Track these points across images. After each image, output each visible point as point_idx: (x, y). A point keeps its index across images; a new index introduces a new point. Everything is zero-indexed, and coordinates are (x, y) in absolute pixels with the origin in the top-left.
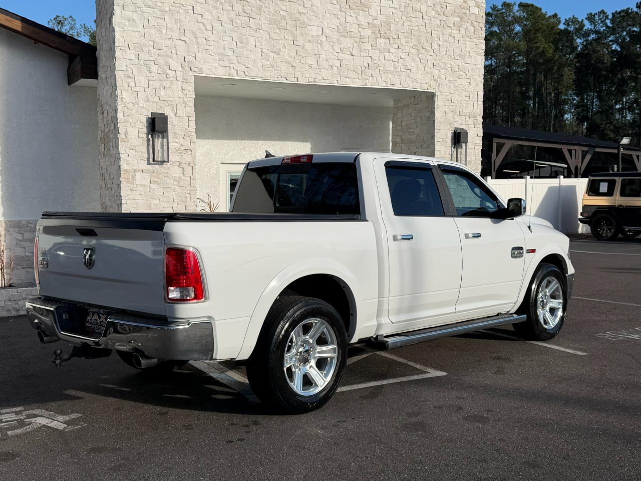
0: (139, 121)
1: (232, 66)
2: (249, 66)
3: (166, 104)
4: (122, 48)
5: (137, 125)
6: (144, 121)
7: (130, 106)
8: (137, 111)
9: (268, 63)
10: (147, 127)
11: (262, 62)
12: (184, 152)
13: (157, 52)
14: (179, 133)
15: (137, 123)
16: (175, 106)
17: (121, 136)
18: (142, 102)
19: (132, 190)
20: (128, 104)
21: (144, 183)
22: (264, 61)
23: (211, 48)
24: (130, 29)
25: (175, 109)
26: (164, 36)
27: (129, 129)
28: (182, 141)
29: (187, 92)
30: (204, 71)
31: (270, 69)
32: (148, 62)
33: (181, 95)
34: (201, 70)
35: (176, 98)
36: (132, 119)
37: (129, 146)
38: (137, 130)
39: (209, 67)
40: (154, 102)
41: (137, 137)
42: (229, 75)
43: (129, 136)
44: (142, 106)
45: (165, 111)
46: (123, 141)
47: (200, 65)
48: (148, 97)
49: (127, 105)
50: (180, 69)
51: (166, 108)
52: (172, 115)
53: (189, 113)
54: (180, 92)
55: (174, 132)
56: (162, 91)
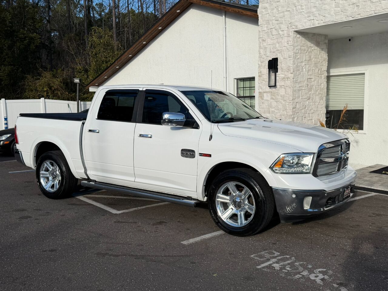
1: (314, 18)
2: (325, 15)
3: (279, 52)
4: (261, 25)
8: (267, 58)
9: (339, 9)
11: (334, 10)
12: (286, 79)
13: (276, 22)
14: (284, 68)
16: (283, 52)
19: (262, 103)
20: (263, 55)
21: (268, 99)
22: (336, 9)
23: (304, 10)
24: (265, 13)
25: (283, 54)
26: (280, 12)
27: (262, 69)
28: (286, 73)
29: (289, 42)
30: (298, 27)
31: (340, 13)
32: (271, 30)
33: (286, 44)
34: (297, 26)
35: (283, 48)
36: (264, 63)
37: (262, 79)
38: (266, 69)
39: (301, 23)
40: (274, 52)
41: (266, 74)
42: (313, 25)
43: (262, 74)
44: (268, 55)
47: (296, 24)
48: (271, 49)
50: (286, 29)
51: (279, 54)
52: (282, 58)
53: (290, 55)
54: (286, 43)
55: (282, 68)
56: (277, 45)
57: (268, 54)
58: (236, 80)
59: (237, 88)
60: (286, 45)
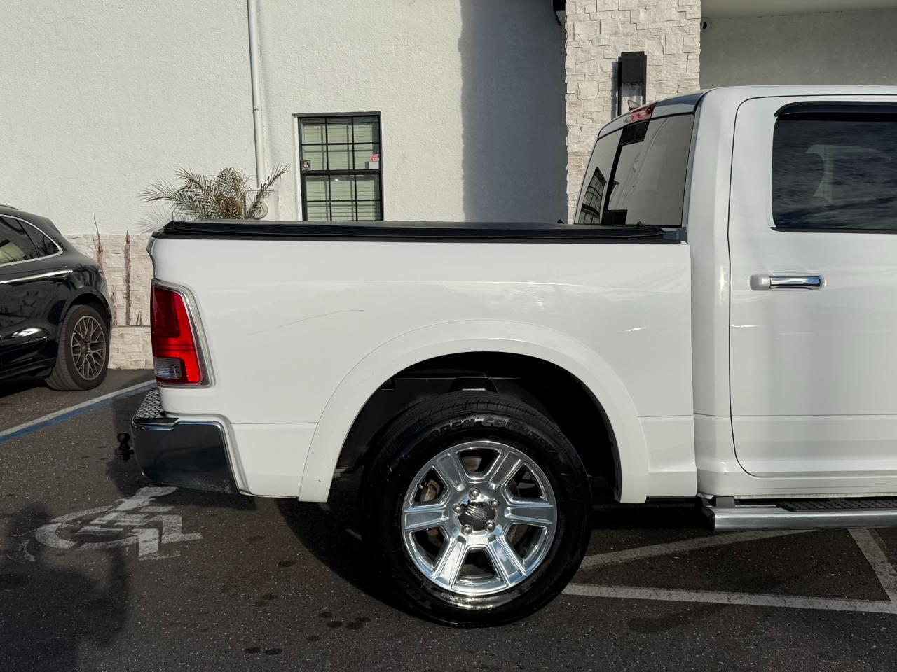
0: (600, 71)
3: (648, 35)
5: (597, 77)
6: (609, 68)
7: (587, 45)
8: (598, 53)
10: (613, 78)
14: (669, 84)
15: (597, 72)
16: (663, 37)
17: (570, 98)
18: (607, 37)
20: (583, 42)
25: (663, 42)
27: (583, 85)
29: (687, 9)
33: (674, 14)
35: (666, 24)
36: (589, 67)
37: (582, 113)
38: (596, 85)
40: (627, 35)
41: (595, 97)
43: (581, 97)
44: (605, 43)
45: (646, 47)
46: (572, 105)
48: (617, 26)
49: (581, 44)
51: (647, 42)
52: (658, 53)
53: (689, 47)
54: (674, 11)
55: (660, 84)
56: (641, 14)
57: (606, 38)
58: (296, 120)
59: (301, 145)
60: (674, 17)
